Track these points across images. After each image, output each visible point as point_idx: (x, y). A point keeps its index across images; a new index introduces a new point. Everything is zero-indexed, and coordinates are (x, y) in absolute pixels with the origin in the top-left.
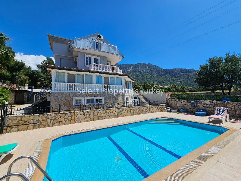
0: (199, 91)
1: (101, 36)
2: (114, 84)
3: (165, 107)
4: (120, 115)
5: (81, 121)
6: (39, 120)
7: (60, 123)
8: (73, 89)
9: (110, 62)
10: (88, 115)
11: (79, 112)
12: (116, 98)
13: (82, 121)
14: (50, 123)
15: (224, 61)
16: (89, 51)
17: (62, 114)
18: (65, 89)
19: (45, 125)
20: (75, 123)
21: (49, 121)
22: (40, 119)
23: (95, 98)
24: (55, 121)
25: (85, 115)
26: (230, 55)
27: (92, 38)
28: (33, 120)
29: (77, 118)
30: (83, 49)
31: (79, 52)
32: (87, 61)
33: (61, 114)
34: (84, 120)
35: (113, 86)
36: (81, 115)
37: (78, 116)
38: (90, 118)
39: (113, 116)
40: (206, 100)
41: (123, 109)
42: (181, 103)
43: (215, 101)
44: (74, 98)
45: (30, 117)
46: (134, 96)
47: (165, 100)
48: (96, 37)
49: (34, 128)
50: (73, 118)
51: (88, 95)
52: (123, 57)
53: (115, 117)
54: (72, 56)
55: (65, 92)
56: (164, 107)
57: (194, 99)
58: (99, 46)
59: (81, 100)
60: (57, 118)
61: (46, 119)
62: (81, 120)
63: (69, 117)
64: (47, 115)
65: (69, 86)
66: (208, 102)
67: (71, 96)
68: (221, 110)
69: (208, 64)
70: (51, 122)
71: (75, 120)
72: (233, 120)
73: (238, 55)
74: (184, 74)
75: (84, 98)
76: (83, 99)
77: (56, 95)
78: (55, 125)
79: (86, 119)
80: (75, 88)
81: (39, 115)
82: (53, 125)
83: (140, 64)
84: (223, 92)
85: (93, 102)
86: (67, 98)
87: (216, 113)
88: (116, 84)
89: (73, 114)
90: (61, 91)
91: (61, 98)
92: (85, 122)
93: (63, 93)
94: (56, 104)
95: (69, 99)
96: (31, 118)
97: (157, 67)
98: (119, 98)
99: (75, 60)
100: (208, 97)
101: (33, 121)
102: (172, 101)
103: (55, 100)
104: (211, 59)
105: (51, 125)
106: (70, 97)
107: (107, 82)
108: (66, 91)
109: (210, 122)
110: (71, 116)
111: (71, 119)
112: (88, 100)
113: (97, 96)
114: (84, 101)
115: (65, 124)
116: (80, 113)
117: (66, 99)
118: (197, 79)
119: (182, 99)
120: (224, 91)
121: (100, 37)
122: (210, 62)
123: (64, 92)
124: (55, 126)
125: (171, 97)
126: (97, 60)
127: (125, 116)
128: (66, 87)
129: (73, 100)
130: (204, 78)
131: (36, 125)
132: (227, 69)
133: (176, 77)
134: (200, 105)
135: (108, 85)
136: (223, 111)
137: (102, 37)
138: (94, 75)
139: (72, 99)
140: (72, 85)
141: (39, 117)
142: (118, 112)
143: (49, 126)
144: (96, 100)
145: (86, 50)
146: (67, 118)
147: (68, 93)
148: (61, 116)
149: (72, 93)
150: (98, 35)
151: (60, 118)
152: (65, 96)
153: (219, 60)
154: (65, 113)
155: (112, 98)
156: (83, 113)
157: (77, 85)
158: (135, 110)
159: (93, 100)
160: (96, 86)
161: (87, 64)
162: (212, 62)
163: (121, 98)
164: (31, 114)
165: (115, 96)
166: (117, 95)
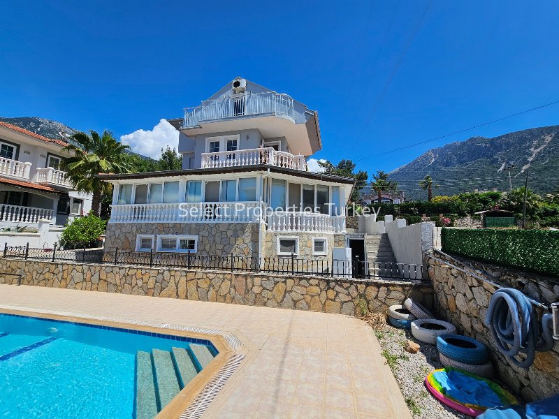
4: (161, 291)
5: (75, 286)
7: (47, 281)
8: (144, 216)
9: (283, 138)
10: (89, 276)
11: (76, 265)
12: (232, 239)
13: (77, 286)
20: (66, 287)
21: (35, 275)
23: (179, 237)
24: (42, 276)
25: (83, 274)
29: (70, 277)
31: (196, 136)
33: (50, 265)
34: (81, 285)
36: (77, 272)
37: (72, 274)
38: (92, 284)
39: (141, 290)
41: (172, 273)
44: (139, 237)
50: (65, 275)
51: (163, 230)
53: (146, 294)
59: (149, 240)
60: (44, 272)
61: (32, 270)
63: (59, 272)
67: (135, 230)
70: (37, 278)
71: (67, 282)
75: (156, 236)
77: (113, 229)
78: (41, 283)
79: (85, 283)
86: (128, 235)
91: (119, 235)
92: (82, 289)
94: (110, 245)
95: (130, 239)
98: (239, 241)
103: (110, 237)
105: (36, 282)
106: (131, 232)
108: (128, 221)
111: (62, 278)
112: (162, 241)
113: (182, 233)
115: (52, 286)
117: (125, 236)
124: (40, 286)
127: (178, 296)
129: (136, 240)
139: (135, 236)
141: (26, 265)
142: (156, 282)
143: (33, 284)
146: (57, 275)
147: (130, 224)
148: (50, 269)
149: (136, 225)
151: (49, 272)
152: (124, 231)
154: (55, 264)
155: (218, 240)
156: (81, 267)
158: (216, 282)
159: (175, 241)
163: (248, 240)
165: (230, 233)
166: (235, 231)
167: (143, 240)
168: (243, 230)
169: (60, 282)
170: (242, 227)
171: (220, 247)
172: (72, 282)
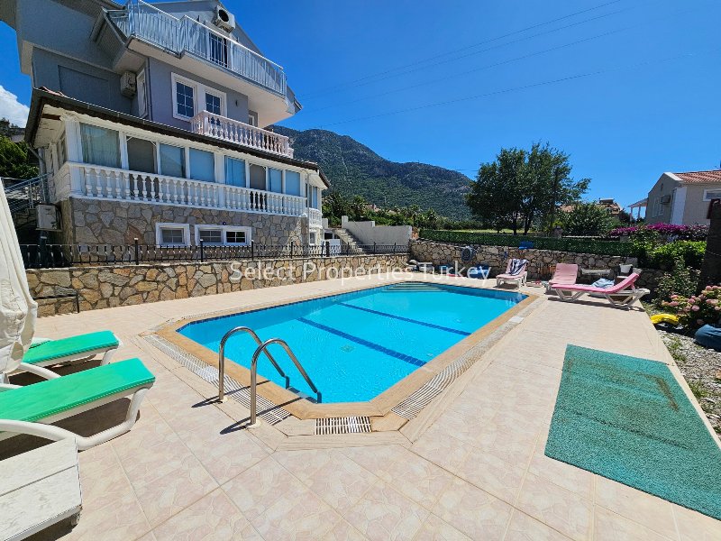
0: (465, 228)
1: (229, 14)
2: (279, 188)
3: (406, 259)
5: (205, 291)
6: (71, 286)
7: (144, 297)
8: (153, 194)
9: (255, 114)
10: (224, 275)
11: (200, 265)
12: (286, 232)
13: (208, 291)
14: (113, 295)
15: (527, 161)
16: (188, 63)
17: (149, 268)
18: (123, 189)
19: (96, 303)
20: (189, 296)
21: (107, 290)
22: (77, 284)
23: (226, 229)
24: (128, 290)
25: (216, 274)
26: (540, 148)
27: (196, 13)
28: (48, 285)
29: (193, 282)
30: (167, 51)
31: (148, 58)
32: (180, 99)
33: (145, 270)
34: (214, 288)
35: (278, 194)
36: (204, 273)
37: (196, 277)
38: (232, 284)
40: (492, 245)
42: (441, 252)
43: (506, 248)
44: (158, 225)
45: (38, 275)
46: (325, 231)
47: (406, 242)
48: (211, 13)
49: (57, 312)
50: (183, 281)
51: (203, 218)
52: (297, 109)
54: (111, 67)
55: (124, 201)
56: (403, 260)
57: (469, 244)
58: (219, 51)
59: (180, 232)
60: (132, 283)
61: (97, 283)
62: (206, 288)
63: (169, 277)
64: (100, 270)
65: (136, 181)
66: (493, 250)
67: (148, 215)
68: (517, 265)
69: (498, 164)
70: (116, 294)
71: (190, 289)
72: (533, 283)
73: (553, 152)
74: (432, 182)
75: (192, 227)
76: (186, 227)
77: (91, 209)
78: (129, 300)
79: (220, 284)
80: (157, 191)
81: (71, 272)
82: (123, 301)
83: (317, 131)
84: (515, 232)
85: (219, 240)
86: (134, 223)
87: (508, 271)
88: (284, 190)
89: (183, 270)
90: (110, 199)
91: (111, 223)
92: (217, 293)
93: (118, 203)
94: (92, 240)
95: (142, 228)
96: (43, 279)
97: (367, 149)
98: (292, 234)
99: (124, 84)
100: (492, 241)
101: (50, 289)
102: (422, 247)
103: (88, 225)
104: (504, 153)
105: (114, 301)
106: (141, 218)
107: (259, 180)
108: (129, 200)
109: (499, 286)
110: (177, 276)
111: (178, 284)
112: (202, 233)
113: (232, 224)
114: (190, 235)
115: (159, 300)
116: (201, 268)
117: (128, 225)
118: (473, 198)
119: (445, 242)
120: (517, 231)
121: (225, 18)
122: (501, 160)
123: (119, 199)
124: (128, 305)
125: (420, 235)
126: (217, 100)
128: (128, 186)
129: (154, 231)
130: (486, 197)
131: (65, 302)
132: (530, 181)
133: (414, 189)
134: (480, 257)
135: (264, 192)
136: (520, 267)
137: (232, 22)
138: (220, 153)
139: (152, 225)
140: (148, 179)
141: (72, 276)
143: (108, 305)
144: (229, 234)
145: (179, 56)
146: (164, 282)
147: (135, 205)
148: (145, 276)
149: (151, 207)
150: (219, 8)
151: (144, 280)
152: (124, 215)
153: (520, 159)
154: (157, 268)
155: (273, 232)
156: (210, 267)
157: (164, 181)
159: (218, 233)
160: (228, 190)
161: (181, 110)
162: (506, 160)
163: (299, 234)
164: (38, 267)
165: (284, 226)
166: (288, 224)
167: (164, 232)
168: (295, 223)
169: (175, 291)
170: (294, 221)
171: (276, 239)
172: (198, 286)
